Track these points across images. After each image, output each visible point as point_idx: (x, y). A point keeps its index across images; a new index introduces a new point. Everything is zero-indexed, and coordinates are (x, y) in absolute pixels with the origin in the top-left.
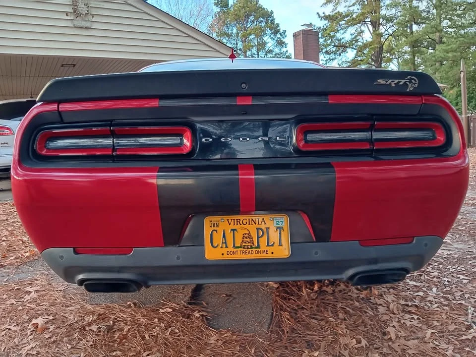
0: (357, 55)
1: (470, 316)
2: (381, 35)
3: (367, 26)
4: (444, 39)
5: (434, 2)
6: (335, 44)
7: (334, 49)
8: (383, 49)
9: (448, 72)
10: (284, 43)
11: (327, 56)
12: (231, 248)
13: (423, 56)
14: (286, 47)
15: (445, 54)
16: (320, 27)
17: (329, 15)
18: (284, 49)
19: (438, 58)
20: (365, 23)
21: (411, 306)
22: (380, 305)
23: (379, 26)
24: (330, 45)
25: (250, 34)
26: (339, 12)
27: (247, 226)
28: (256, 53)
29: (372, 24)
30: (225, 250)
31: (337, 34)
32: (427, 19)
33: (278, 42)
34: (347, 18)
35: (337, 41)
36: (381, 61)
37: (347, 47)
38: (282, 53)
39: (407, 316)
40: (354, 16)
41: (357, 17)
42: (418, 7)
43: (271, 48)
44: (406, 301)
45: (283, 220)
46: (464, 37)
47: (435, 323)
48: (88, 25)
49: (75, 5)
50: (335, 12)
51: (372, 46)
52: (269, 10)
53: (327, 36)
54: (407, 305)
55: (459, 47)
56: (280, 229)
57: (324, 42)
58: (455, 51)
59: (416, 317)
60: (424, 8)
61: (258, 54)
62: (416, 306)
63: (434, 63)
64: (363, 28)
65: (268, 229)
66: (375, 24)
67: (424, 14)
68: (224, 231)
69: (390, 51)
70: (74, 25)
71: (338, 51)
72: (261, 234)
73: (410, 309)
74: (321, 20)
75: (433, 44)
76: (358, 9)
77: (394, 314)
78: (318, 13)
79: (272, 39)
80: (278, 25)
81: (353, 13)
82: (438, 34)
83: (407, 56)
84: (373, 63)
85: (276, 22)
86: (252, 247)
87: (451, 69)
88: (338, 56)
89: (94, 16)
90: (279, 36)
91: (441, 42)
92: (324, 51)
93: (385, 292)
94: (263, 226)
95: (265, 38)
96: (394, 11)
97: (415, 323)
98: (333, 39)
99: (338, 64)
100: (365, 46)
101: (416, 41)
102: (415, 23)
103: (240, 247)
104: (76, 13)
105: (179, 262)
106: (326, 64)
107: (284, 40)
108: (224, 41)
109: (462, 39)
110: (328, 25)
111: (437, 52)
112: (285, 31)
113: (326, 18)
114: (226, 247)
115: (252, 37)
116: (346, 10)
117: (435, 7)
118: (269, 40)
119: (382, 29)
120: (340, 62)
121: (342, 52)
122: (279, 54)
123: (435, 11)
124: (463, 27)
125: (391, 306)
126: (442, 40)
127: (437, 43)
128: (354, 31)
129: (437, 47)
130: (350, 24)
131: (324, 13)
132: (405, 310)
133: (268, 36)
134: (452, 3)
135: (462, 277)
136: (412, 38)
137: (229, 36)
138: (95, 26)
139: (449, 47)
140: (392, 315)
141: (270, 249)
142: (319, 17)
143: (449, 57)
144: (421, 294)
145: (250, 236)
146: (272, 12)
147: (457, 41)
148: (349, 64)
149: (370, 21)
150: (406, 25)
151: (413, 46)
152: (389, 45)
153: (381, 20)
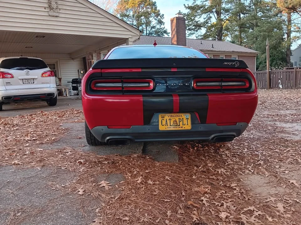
0: (207, 31)
1: (260, 157)
2: (222, 20)
3: (214, 14)
4: (259, 24)
5: (254, 1)
6: (194, 24)
7: (194, 27)
8: (223, 28)
9: (260, 44)
10: (162, 22)
11: (190, 32)
12: (169, 126)
13: (246, 34)
14: (164, 25)
15: (259, 33)
16: (185, 14)
17: (191, 6)
18: (162, 26)
19: (255, 35)
20: (212, 12)
21: (236, 155)
22: (223, 155)
23: (221, 14)
24: (191, 25)
25: (142, 16)
26: (197, 5)
27: (175, 118)
28: (145, 28)
29: (216, 13)
30: (167, 127)
31: (196, 18)
32: (249, 11)
33: (159, 22)
34: (202, 9)
35: (195, 23)
36: (221, 36)
37: (202, 27)
38: (161, 29)
39: (234, 158)
40: (206, 7)
41: (208, 8)
42: (244, 3)
43: (154, 25)
44: (234, 153)
45: (189, 116)
46: (270, 23)
47: (246, 160)
48: (57, 14)
49: (50, 3)
50: (194, 4)
51: (217, 27)
52: (154, 1)
53: (189, 20)
54: (235, 155)
55: (267, 29)
56: (187, 119)
57: (188, 23)
58: (265, 31)
59: (238, 158)
60: (248, 5)
61: (146, 29)
62: (238, 155)
63: (252, 38)
64: (211, 15)
65: (183, 119)
66: (219, 13)
67: (247, 8)
68: (166, 119)
69: (227, 29)
70: (49, 15)
71: (196, 29)
72: (180, 120)
73: (235, 156)
74: (186, 9)
75: (252, 26)
76: (208, 3)
77: (229, 157)
78: (184, 5)
79: (155, 19)
80: (159, 11)
81: (205, 6)
82: (255, 21)
83: (237, 33)
84: (217, 37)
85: (158, 9)
86: (177, 126)
87: (263, 42)
88: (196, 32)
89: (61, 9)
90: (159, 17)
91: (257, 26)
92: (187, 28)
93: (225, 150)
94: (181, 118)
95: (151, 19)
96: (230, 5)
97: (237, 160)
98: (193, 22)
99: (196, 37)
100: (212, 26)
101: (242, 24)
102: (242, 13)
103: (173, 125)
104: (50, 7)
105: (149, 131)
106: (189, 36)
107: (163, 20)
108: (125, 19)
109: (269, 24)
110: (190, 12)
111: (255, 32)
112: (163, 15)
113: (189, 8)
114: (167, 125)
115: (143, 17)
116: (201, 3)
117: (254, 4)
118: (154, 20)
119: (222, 17)
120: (197, 36)
121: (198, 29)
122: (159, 29)
123: (254, 7)
124: (270, 17)
125: (228, 155)
126: (257, 24)
127: (255, 26)
128: (205, 17)
129: (255, 28)
130: (203, 12)
131: (188, 5)
132: (234, 156)
133: (153, 18)
134: (264, 2)
135: (258, 145)
136: (240, 23)
137: (128, 16)
138: (61, 15)
139: (262, 29)
140: (228, 158)
141: (184, 126)
142: (185, 7)
143: (261, 35)
144: (240, 151)
145: (176, 121)
146: (155, 3)
147: (266, 26)
148: (202, 37)
149: (215, 11)
150: (237, 14)
151: (241, 27)
152: (226, 26)
153: (222, 11)
